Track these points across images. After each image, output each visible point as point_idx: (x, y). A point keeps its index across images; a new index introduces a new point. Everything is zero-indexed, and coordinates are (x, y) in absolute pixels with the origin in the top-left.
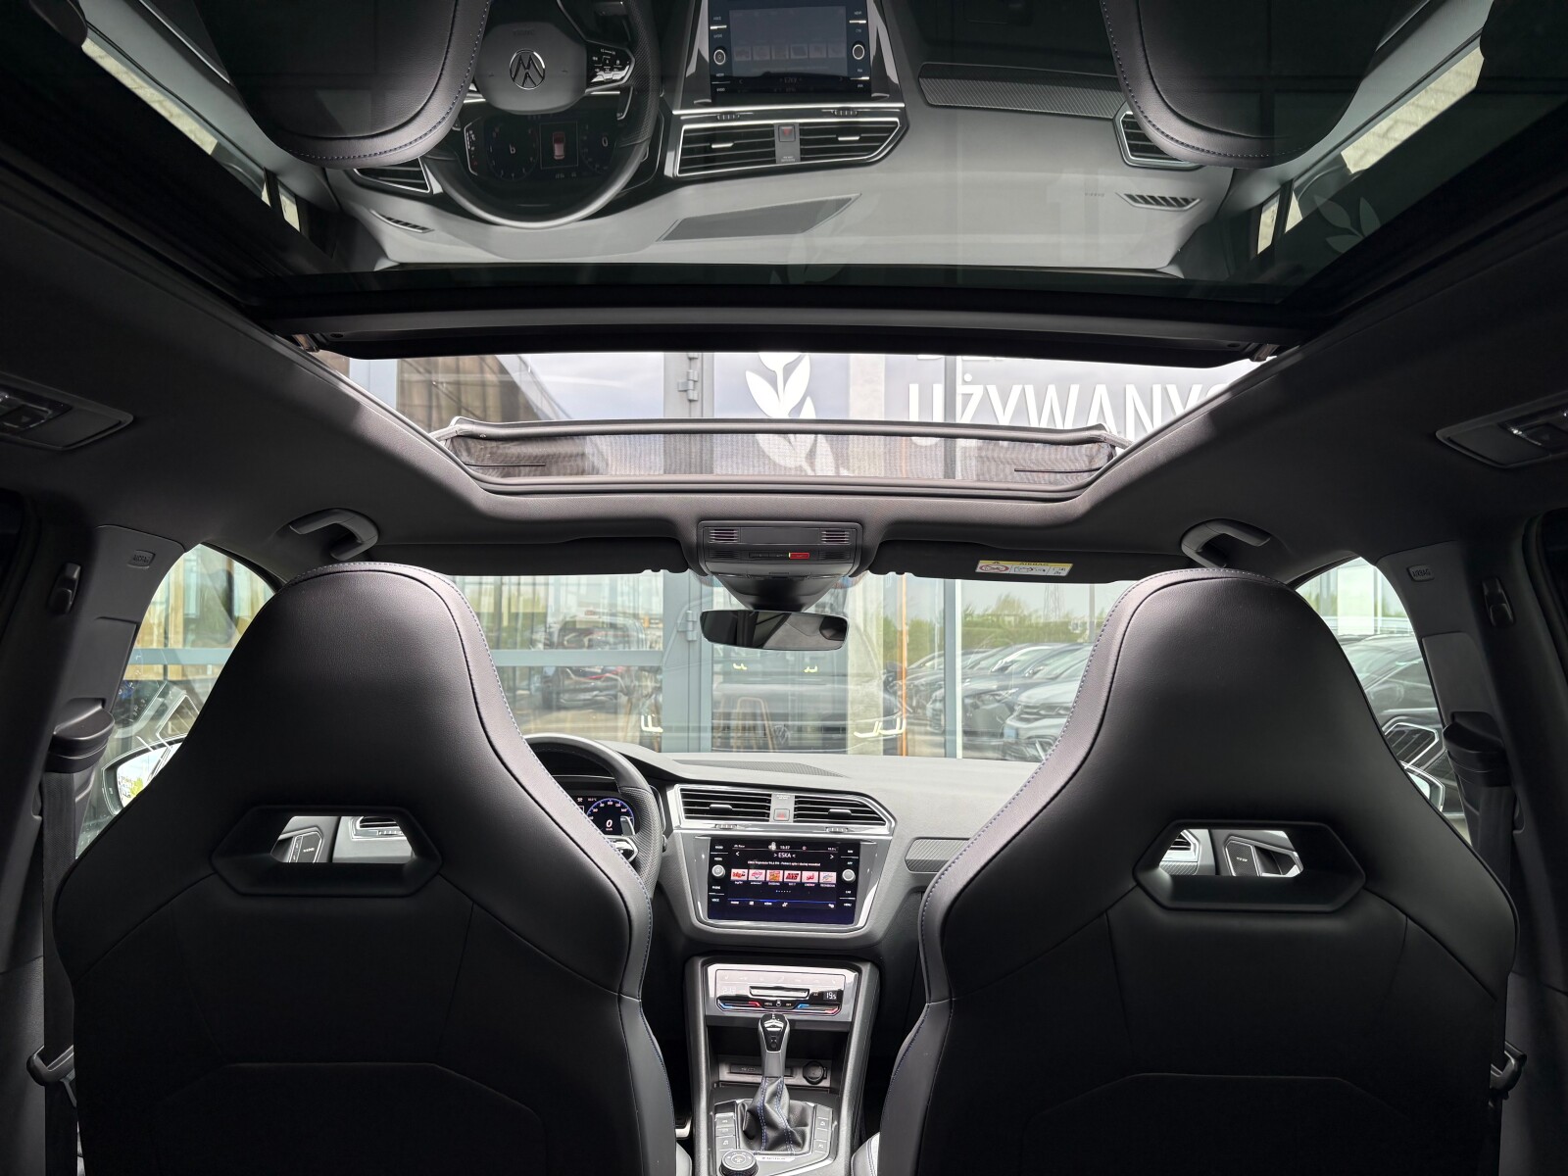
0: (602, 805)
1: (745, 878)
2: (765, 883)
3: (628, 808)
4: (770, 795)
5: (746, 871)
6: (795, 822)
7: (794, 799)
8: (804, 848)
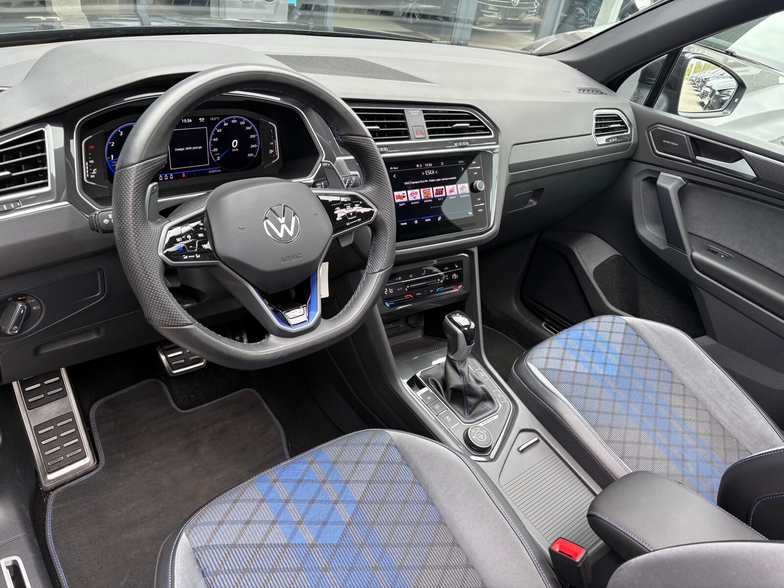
0: (225, 124)
1: (405, 199)
2: (421, 201)
3: (253, 125)
4: (402, 111)
5: (405, 192)
6: (430, 138)
7: (423, 115)
8: (442, 163)
